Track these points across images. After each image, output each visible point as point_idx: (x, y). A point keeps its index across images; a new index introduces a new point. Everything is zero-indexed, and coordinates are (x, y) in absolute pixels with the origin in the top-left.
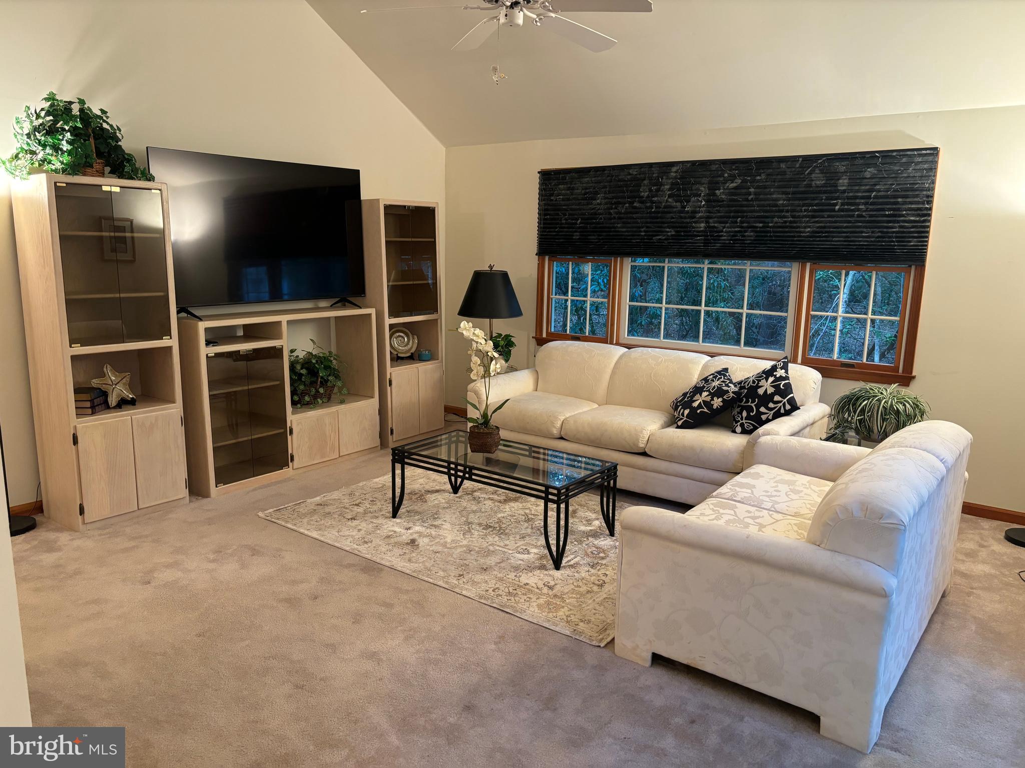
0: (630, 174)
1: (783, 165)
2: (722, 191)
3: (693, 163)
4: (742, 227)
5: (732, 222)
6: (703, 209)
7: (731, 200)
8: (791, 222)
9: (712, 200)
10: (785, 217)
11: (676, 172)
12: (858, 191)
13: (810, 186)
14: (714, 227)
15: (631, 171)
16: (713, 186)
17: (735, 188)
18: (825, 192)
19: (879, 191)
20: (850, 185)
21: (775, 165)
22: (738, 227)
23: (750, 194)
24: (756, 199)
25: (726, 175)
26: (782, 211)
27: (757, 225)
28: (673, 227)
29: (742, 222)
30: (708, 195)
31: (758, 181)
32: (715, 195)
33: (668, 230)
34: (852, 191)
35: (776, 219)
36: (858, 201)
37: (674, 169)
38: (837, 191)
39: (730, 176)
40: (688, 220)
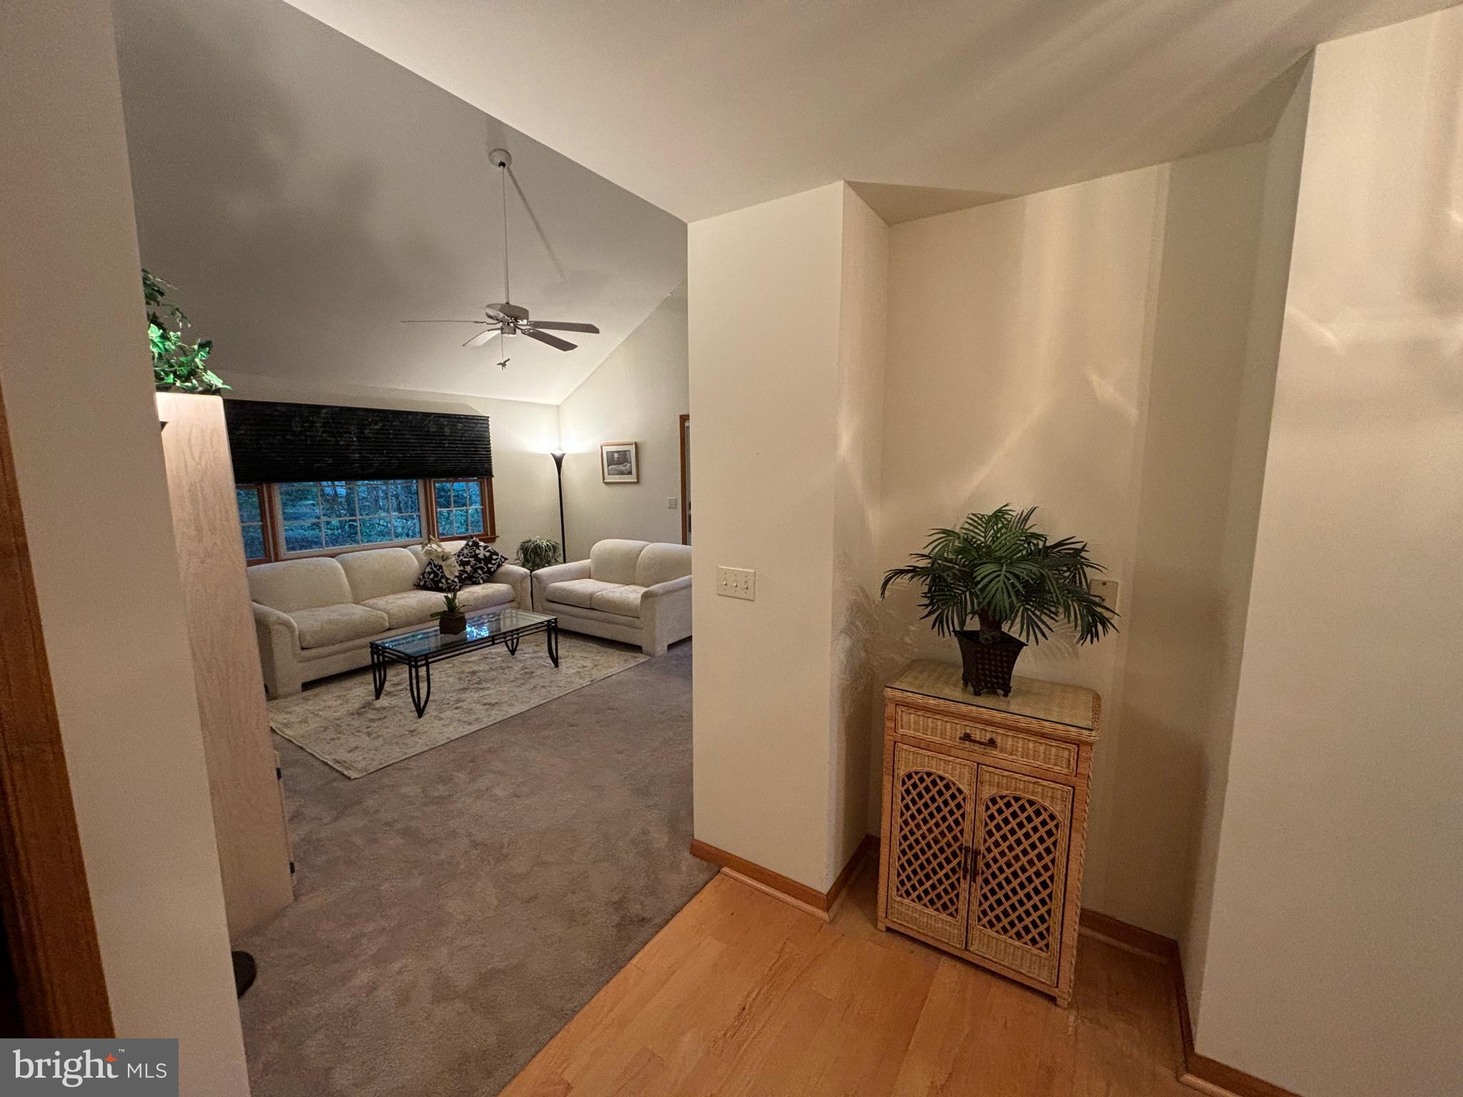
0: (277, 410)
1: (410, 417)
2: (368, 431)
3: (342, 408)
4: (389, 457)
5: (380, 454)
6: (356, 444)
7: (376, 438)
8: (421, 454)
9: (361, 437)
10: (417, 450)
11: (326, 413)
12: (455, 436)
13: (428, 431)
14: (367, 457)
15: (279, 408)
16: (361, 428)
17: (377, 429)
18: (438, 436)
19: (466, 437)
20: (451, 432)
21: (404, 416)
22: (385, 457)
23: (390, 434)
24: (396, 438)
25: (370, 420)
26: (413, 447)
27: (399, 455)
28: (330, 457)
29: (387, 453)
30: (358, 433)
31: (395, 426)
32: (363, 433)
33: (326, 459)
34: (452, 436)
35: (411, 452)
36: (457, 442)
37: (324, 411)
38: (443, 436)
39: (373, 420)
40: (345, 452)
